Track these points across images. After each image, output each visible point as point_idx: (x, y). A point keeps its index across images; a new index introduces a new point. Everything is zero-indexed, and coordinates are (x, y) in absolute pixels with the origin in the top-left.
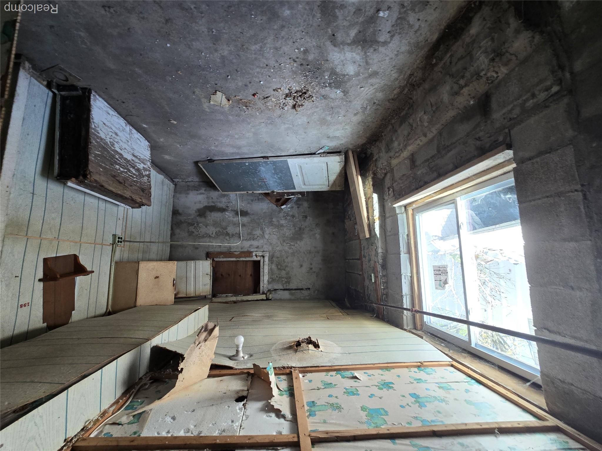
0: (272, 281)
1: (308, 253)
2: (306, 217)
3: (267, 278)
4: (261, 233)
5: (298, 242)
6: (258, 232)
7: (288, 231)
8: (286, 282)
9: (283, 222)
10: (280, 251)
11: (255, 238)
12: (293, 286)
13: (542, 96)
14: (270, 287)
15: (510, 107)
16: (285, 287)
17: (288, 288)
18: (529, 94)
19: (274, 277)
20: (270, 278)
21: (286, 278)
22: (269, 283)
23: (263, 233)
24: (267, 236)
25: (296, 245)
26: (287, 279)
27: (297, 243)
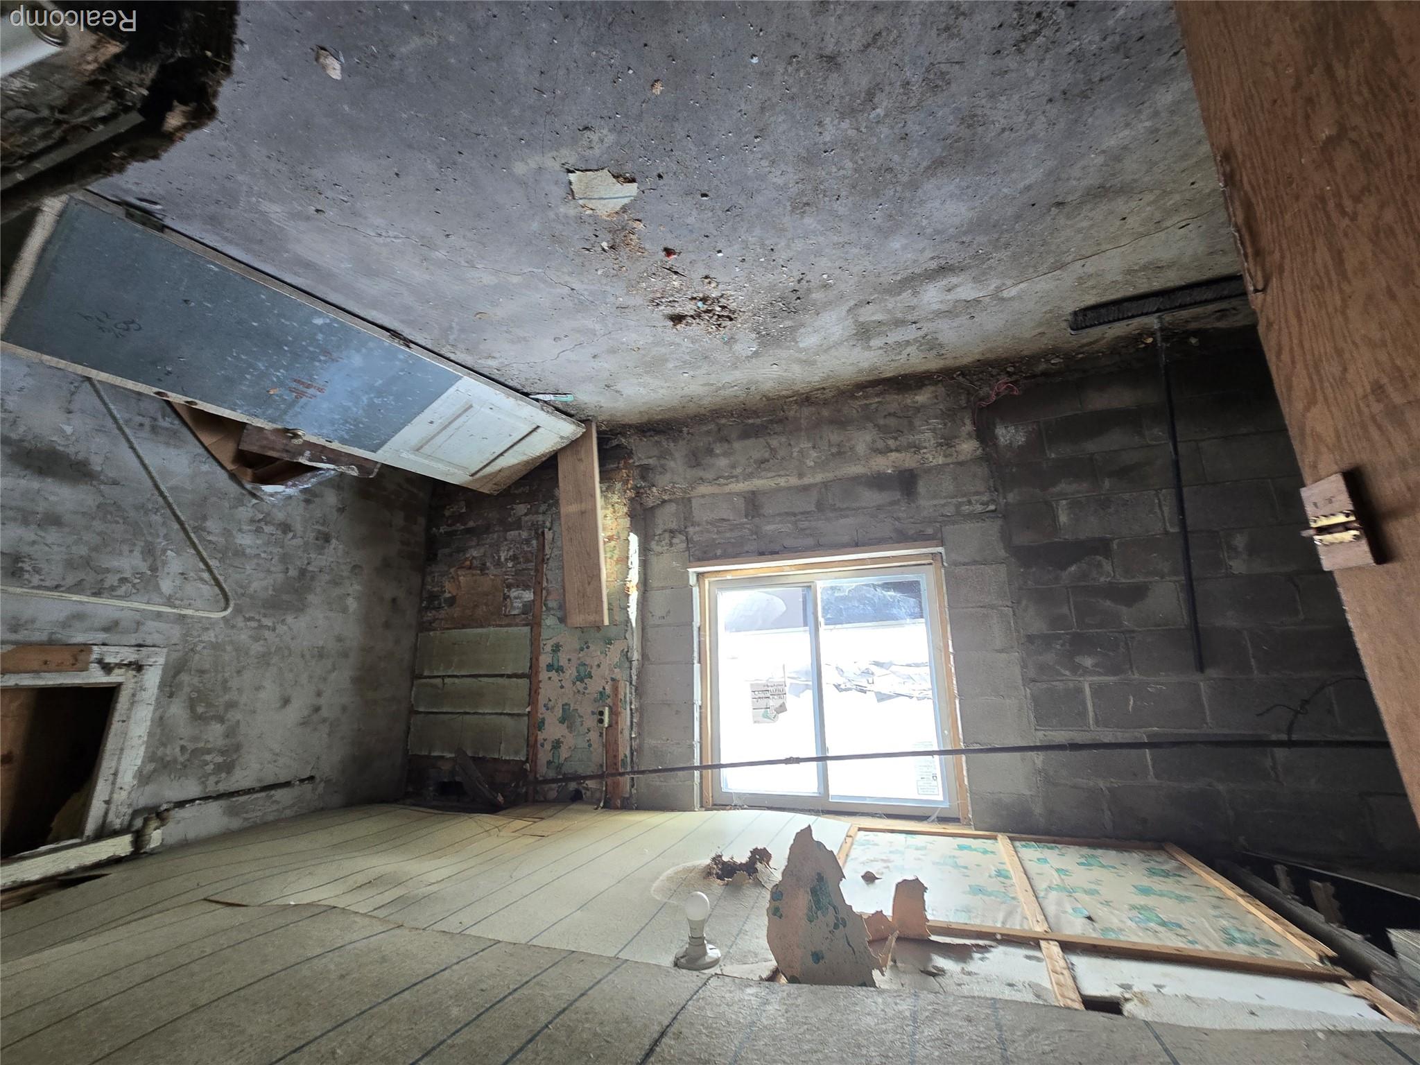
0: (155, 770)
1: (313, 657)
2: (327, 538)
3: (139, 762)
4: (144, 567)
5: (290, 619)
6: (130, 562)
7: (262, 575)
8: (219, 768)
9: (246, 540)
10: (216, 647)
11: (107, 585)
12: (242, 778)
13: (979, 508)
14: (144, 799)
15: (943, 502)
16: (211, 788)
17: (222, 788)
18: (965, 499)
19: (173, 751)
20: (151, 757)
21: (219, 751)
22: (144, 778)
23: (154, 569)
24: (166, 586)
25: (281, 629)
26: (222, 753)
27: (284, 620)
